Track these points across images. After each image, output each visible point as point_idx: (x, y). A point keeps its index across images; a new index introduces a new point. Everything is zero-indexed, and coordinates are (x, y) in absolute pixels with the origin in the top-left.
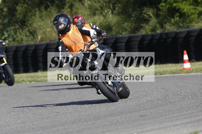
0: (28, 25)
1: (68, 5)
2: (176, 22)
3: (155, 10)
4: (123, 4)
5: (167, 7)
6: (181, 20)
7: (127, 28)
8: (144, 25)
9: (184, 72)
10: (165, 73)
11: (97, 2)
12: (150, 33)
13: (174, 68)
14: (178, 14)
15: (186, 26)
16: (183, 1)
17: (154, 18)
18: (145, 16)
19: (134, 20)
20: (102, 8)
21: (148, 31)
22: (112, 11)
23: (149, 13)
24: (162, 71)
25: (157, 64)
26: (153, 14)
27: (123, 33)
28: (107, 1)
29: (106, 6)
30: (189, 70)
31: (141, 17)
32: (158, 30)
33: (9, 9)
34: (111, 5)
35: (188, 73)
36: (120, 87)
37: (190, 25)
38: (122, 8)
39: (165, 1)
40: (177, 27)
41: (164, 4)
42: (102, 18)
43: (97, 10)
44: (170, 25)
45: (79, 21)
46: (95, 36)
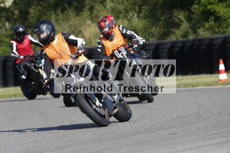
1: (87, 7)
2: (211, 27)
3: (187, 13)
4: (150, 6)
5: (201, 10)
6: (217, 24)
7: (155, 34)
8: (174, 30)
9: (220, 84)
10: (198, 85)
11: (121, 4)
12: (181, 39)
13: (209, 80)
14: (213, 18)
15: (222, 31)
16: (218, 3)
17: (185, 22)
18: (176, 19)
19: (162, 24)
20: (126, 11)
21: (179, 36)
22: (138, 14)
23: (179, 17)
24: (194, 83)
25: (189, 75)
26: (185, 18)
27: (151, 40)
28: (132, 2)
29: (131, 9)
30: (226, 82)
31: (171, 21)
32: (191, 36)
33: (21, 12)
34: (137, 8)
35: (224, 85)
36: (115, 108)
37: (227, 31)
38: (149, 10)
39: (199, 3)
40: (212, 32)
41: (196, 6)
42: (126, 22)
43: (121, 13)
44: (204, 30)
45: (106, 25)
46: (82, 46)
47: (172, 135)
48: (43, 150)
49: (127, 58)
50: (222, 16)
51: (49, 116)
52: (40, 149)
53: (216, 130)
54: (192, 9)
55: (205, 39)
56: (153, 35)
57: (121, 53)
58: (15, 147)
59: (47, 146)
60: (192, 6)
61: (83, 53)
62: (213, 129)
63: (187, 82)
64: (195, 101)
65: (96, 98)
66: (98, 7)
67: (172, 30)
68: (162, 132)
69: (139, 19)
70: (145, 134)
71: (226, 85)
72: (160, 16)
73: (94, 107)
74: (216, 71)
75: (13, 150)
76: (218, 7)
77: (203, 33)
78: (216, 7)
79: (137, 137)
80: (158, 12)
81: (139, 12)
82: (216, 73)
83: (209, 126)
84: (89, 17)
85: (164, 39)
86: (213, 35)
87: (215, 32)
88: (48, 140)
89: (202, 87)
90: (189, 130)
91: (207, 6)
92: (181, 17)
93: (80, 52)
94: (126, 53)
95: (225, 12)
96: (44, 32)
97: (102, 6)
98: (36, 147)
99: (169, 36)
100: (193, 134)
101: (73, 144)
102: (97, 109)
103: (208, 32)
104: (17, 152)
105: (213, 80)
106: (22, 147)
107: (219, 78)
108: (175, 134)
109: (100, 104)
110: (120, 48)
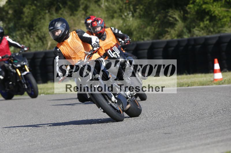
0: (37, 29)
1: (82, 7)
2: (206, 27)
3: (182, 13)
4: (145, 6)
5: (196, 9)
6: (212, 24)
7: (150, 33)
8: (169, 30)
9: (215, 83)
10: (193, 84)
11: (116, 4)
12: (176, 38)
13: (204, 79)
14: (208, 17)
15: (217, 31)
16: (213, 3)
17: (180, 21)
18: (171, 19)
19: (157, 24)
20: (121, 10)
21: (174, 36)
22: (133, 14)
23: (174, 16)
24: (189, 82)
25: (184, 74)
26: (180, 17)
27: (146, 39)
28: (127, 2)
29: (126, 8)
30: (221, 81)
31: (166, 20)
32: (185, 35)
33: (15, 11)
34: (131, 7)
35: (219, 84)
37: (222, 30)
38: (143, 10)
39: (193, 3)
40: (207, 32)
41: (191, 6)
42: (121, 22)
43: (115, 12)
44: (199, 29)
45: (99, 25)
46: (97, 44)
47: (167, 134)
48: (37, 149)
49: (121, 57)
50: (216, 15)
51: (44, 116)
52: (34, 148)
53: (211, 129)
54: (187, 8)
55: (200, 38)
56: (148, 35)
57: (114, 53)
58: (10, 147)
59: (41, 145)
60: (186, 5)
62: (208, 128)
63: (182, 82)
64: (190, 101)
65: (112, 94)
66: (93, 6)
67: (166, 29)
68: (157, 131)
69: (134, 19)
70: (140, 133)
71: (220, 85)
72: (155, 15)
73: (110, 102)
74: (212, 71)
75: (7, 150)
76: (213, 6)
77: (198, 33)
78: (211, 6)
79: (132, 136)
80: (153, 12)
81: (133, 12)
82: (211, 73)
83: (204, 126)
84: (83, 16)
85: (159, 39)
86: (208, 34)
87: (210, 32)
88: (42, 139)
89: (197, 86)
90: (184, 130)
91: (202, 5)
92: (176, 16)
94: (119, 52)
95: (220, 11)
96: (58, 29)
97: (96, 6)
98: (31, 147)
99: (164, 35)
100: (189, 133)
101: (68, 143)
102: (113, 104)
103: (203, 32)
104: (11, 151)
105: (208, 80)
106: (16, 146)
107: (214, 77)
108: (170, 133)
109: (115, 100)
110: (113, 47)
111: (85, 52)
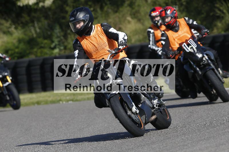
17: (227, 14)
22: (179, 8)
36: (153, 114)
46: (124, 41)
49: (198, 52)
57: (190, 47)
61: (124, 49)
65: (133, 103)
73: (129, 113)
93: (121, 47)
94: (196, 46)
102: (133, 116)
109: (136, 110)
111: (109, 50)
